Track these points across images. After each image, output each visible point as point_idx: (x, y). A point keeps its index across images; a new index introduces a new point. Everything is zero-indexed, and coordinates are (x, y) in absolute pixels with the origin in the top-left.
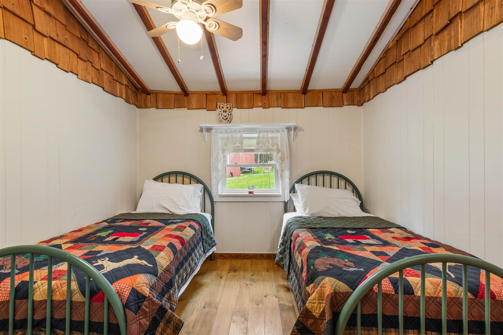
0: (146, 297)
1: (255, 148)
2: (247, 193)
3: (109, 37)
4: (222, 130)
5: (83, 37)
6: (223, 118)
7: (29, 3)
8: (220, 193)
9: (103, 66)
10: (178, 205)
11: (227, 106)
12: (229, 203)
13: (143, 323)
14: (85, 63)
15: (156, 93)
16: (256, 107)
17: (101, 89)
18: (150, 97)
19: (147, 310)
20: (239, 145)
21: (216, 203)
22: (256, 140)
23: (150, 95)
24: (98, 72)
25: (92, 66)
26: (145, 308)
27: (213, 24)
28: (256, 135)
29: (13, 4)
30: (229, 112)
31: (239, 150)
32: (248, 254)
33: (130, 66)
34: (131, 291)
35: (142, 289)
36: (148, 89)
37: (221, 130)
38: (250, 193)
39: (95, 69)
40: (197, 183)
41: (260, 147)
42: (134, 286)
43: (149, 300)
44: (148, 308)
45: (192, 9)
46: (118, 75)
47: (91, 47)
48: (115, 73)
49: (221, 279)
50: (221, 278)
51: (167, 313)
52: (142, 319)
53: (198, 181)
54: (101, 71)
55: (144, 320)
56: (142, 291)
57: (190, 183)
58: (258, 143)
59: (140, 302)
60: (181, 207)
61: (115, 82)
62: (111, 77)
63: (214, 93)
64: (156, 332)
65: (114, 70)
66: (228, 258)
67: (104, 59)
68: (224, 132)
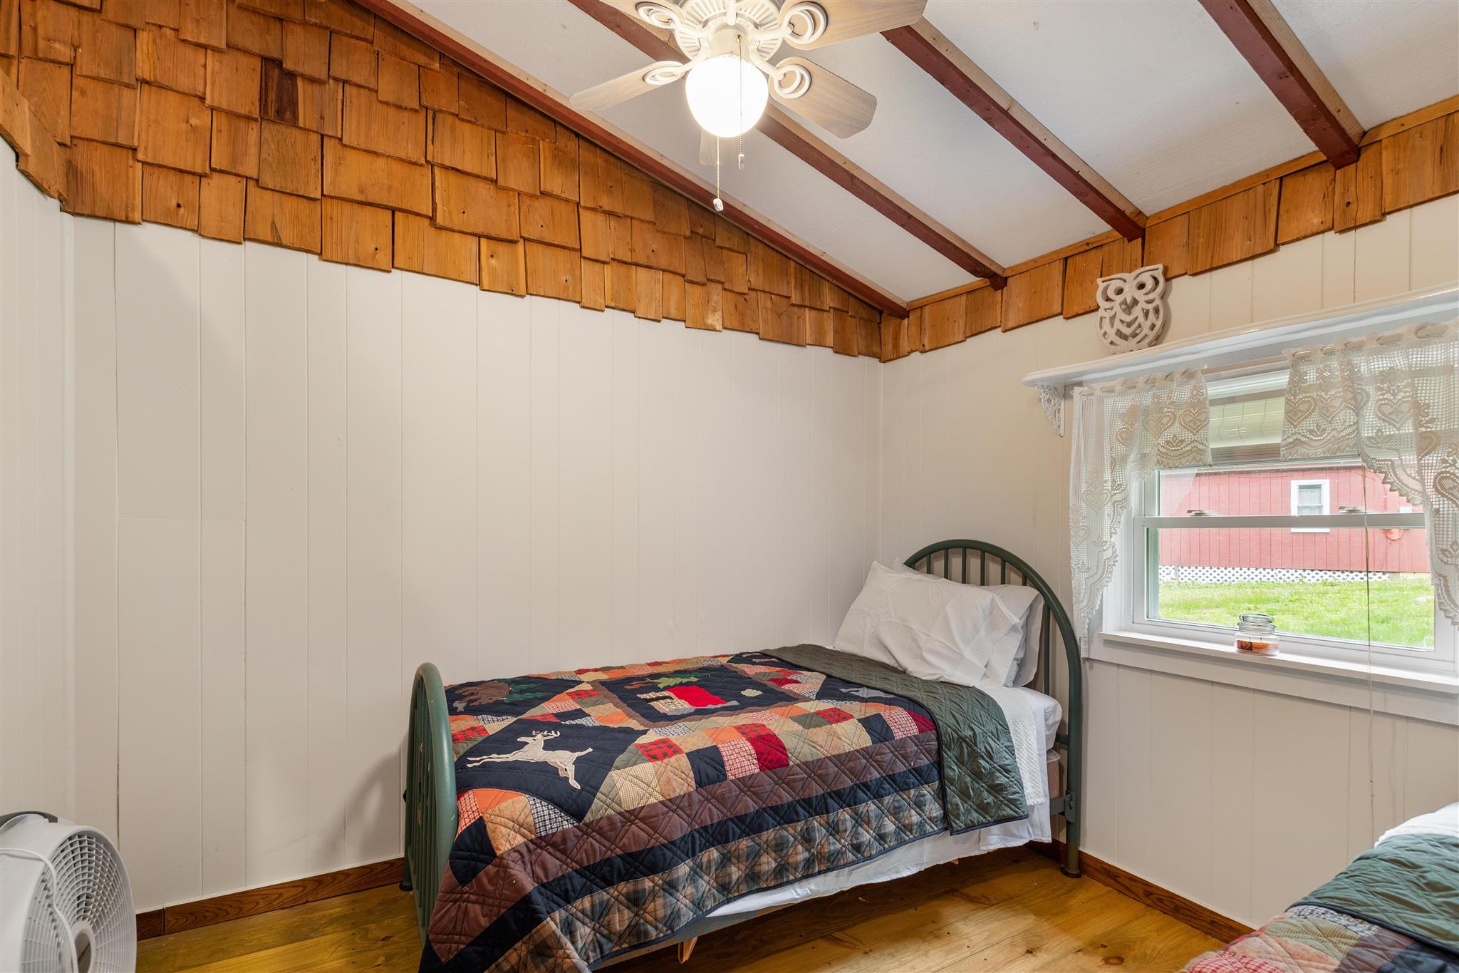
0: (494, 856)
1: (1280, 441)
2: (1234, 649)
3: (745, 205)
4: (1111, 384)
5: (701, 231)
6: (1119, 333)
7: (574, 210)
8: (1110, 627)
9: (756, 279)
10: (920, 648)
11: (1139, 279)
12: (1147, 676)
13: (472, 914)
14: (704, 287)
15: (919, 306)
16: (1298, 239)
17: (755, 337)
18: (908, 324)
19: (490, 888)
20: (1186, 435)
21: (1095, 665)
22: (1281, 402)
23: (908, 317)
24: (745, 299)
25: (724, 289)
26: (485, 880)
27: (798, 15)
28: (1281, 380)
29: (542, 226)
30: (1149, 302)
31: (1182, 455)
32: (1232, 924)
33: (822, 258)
34: (474, 823)
35: (494, 832)
36: (899, 302)
37: (1106, 384)
38: (1246, 647)
39: (734, 294)
40: (1024, 584)
41: (1311, 432)
42: (486, 817)
43: (499, 866)
44: (493, 886)
45: (714, 17)
46: (807, 290)
47: (722, 248)
48: (795, 288)
49: (1030, 955)
50: (1030, 952)
51: (539, 927)
52: (474, 903)
53: (1029, 577)
54: (753, 294)
55: (477, 908)
56: (493, 835)
57: (1003, 582)
58: (1293, 415)
59: (482, 861)
60: (926, 655)
61: (796, 310)
62: (785, 301)
63: (1091, 247)
64: (502, 958)
65: (793, 281)
66: (1136, 897)
67: (761, 264)
68: (1118, 388)
